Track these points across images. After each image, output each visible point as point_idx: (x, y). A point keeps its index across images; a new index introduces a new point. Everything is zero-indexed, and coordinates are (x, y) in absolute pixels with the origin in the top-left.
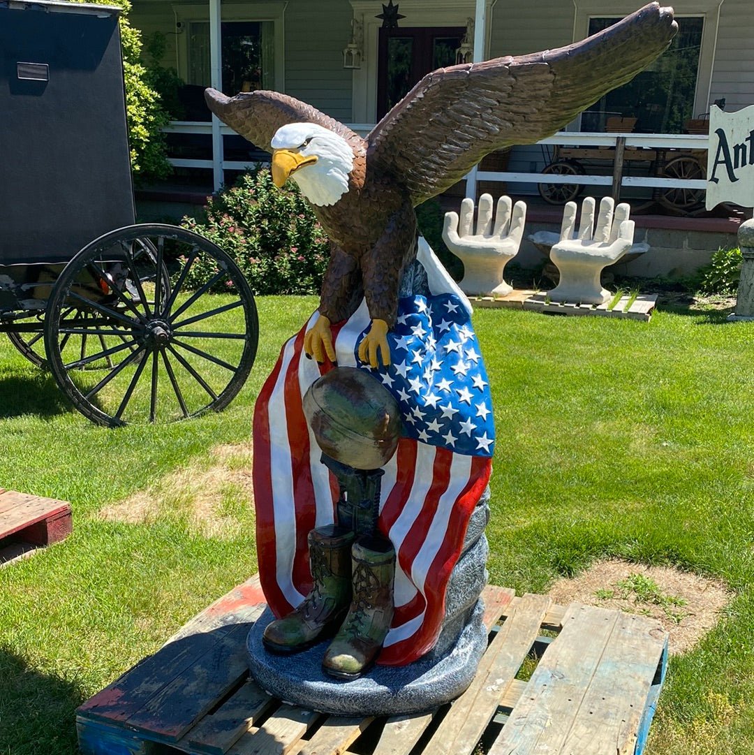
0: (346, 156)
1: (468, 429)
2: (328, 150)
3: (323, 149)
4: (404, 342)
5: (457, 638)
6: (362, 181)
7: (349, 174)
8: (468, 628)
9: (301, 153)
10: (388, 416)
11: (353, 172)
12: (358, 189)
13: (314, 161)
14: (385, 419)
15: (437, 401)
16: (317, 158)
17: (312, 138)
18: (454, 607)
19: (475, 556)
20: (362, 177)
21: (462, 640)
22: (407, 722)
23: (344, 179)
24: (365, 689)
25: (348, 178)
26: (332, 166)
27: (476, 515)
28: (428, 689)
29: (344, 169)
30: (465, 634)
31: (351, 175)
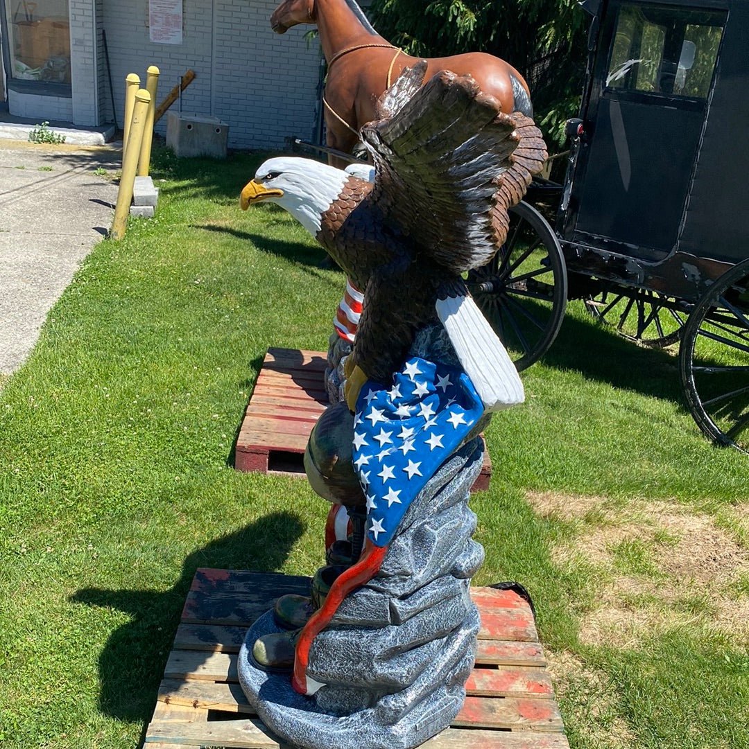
0: (322, 196)
2: (298, 186)
3: (294, 185)
4: (372, 396)
5: (356, 711)
6: (339, 224)
7: (321, 214)
8: (370, 711)
9: (264, 185)
11: (327, 213)
12: (330, 230)
13: (278, 194)
16: (282, 192)
17: (281, 173)
18: (323, 668)
20: (340, 221)
23: (316, 219)
24: (250, 679)
25: (320, 217)
26: (301, 203)
27: (368, 598)
29: (316, 209)
30: (365, 713)
31: (325, 216)
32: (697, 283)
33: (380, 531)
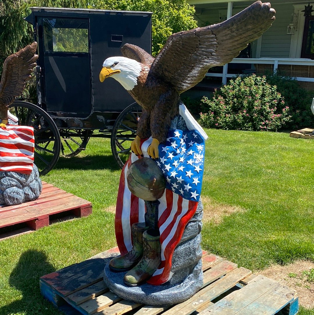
0: (136, 70)
1: (187, 188)
2: (126, 67)
3: (124, 67)
4: (165, 149)
5: (185, 279)
6: (145, 81)
7: (137, 78)
8: (191, 275)
9: (112, 69)
10: (155, 179)
11: (140, 77)
12: (142, 84)
13: (119, 72)
14: (154, 180)
15: (175, 175)
16: (120, 71)
17: (118, 63)
18: (177, 264)
19: (191, 244)
20: (145, 79)
21: (187, 280)
22: (151, 309)
23: (135, 80)
25: (137, 79)
26: (128, 74)
28: (162, 297)
29: (134, 76)
30: (189, 277)
31: (139, 78)
32: (104, 122)
33: (197, 195)
